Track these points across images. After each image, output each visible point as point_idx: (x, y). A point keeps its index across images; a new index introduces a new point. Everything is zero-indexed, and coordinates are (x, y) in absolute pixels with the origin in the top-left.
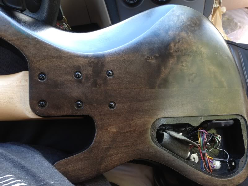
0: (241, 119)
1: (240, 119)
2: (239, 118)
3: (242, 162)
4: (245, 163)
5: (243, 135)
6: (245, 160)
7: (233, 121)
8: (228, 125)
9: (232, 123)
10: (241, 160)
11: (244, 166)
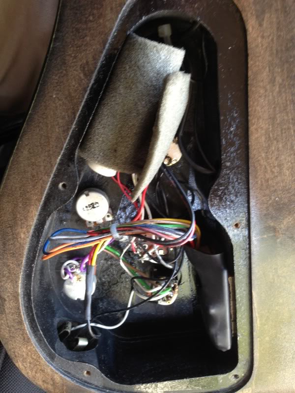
0: (236, 376)
1: (234, 372)
2: (240, 370)
3: (88, 373)
4: (85, 382)
5: (182, 381)
6: (96, 383)
7: (229, 348)
8: (213, 331)
9: (220, 344)
10: (94, 368)
11: (73, 377)
